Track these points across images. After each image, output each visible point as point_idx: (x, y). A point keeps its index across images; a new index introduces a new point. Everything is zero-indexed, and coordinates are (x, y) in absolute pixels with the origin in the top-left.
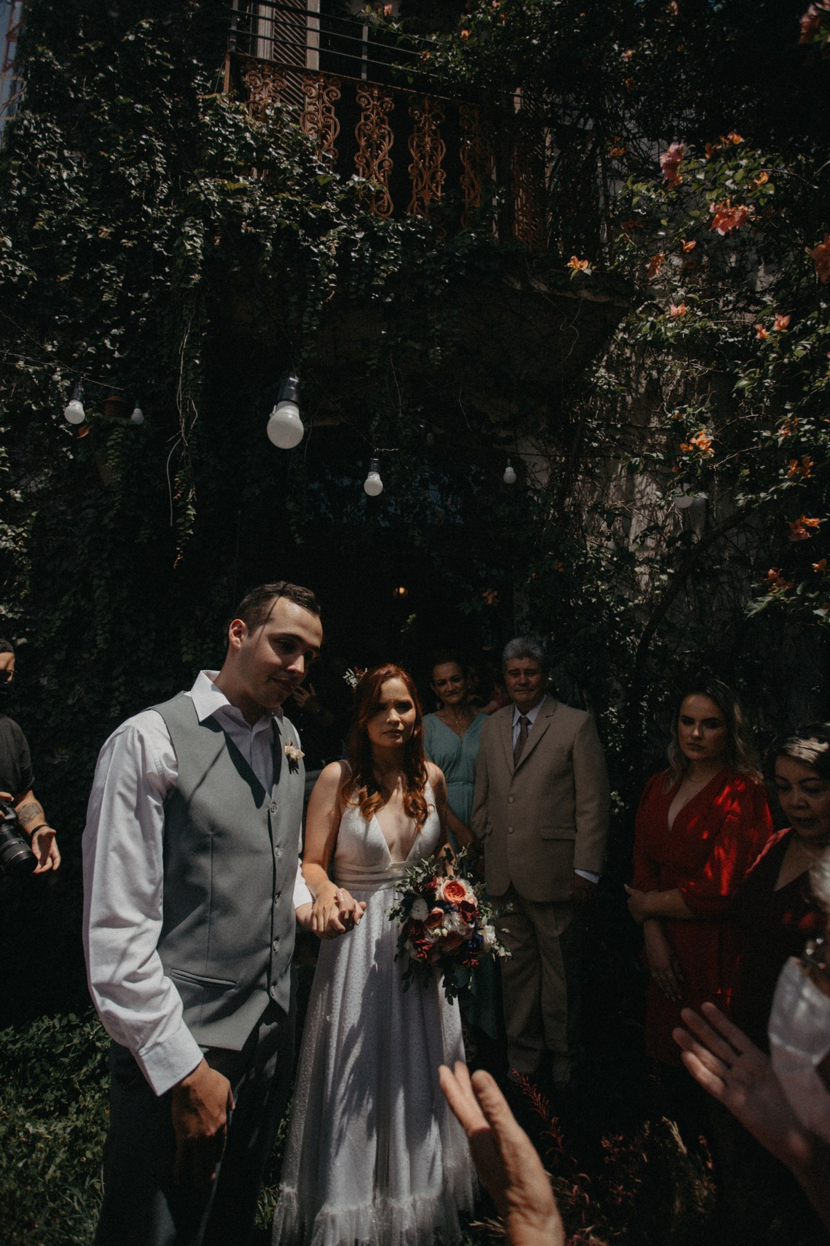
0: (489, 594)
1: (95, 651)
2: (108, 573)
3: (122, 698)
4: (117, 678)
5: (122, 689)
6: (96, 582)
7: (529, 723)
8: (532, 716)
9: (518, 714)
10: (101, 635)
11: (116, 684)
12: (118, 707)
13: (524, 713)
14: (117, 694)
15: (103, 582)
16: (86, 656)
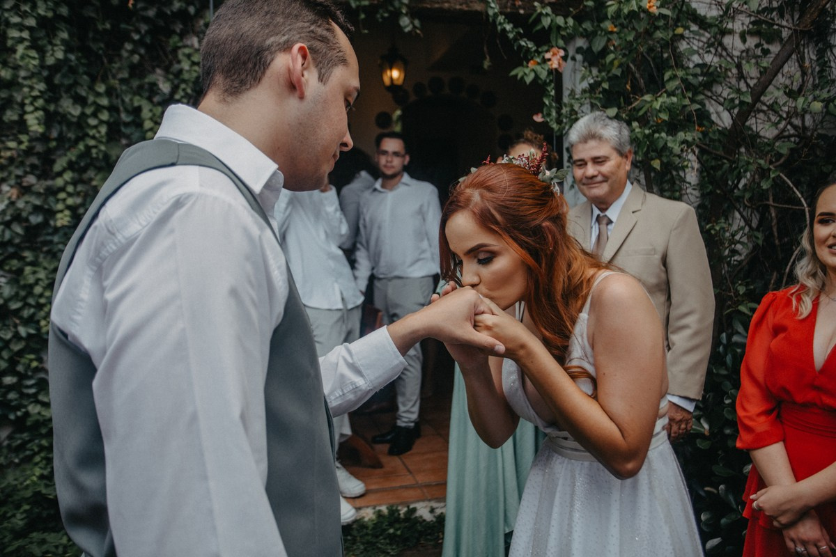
0: (554, 54)
1: (24, 138)
2: (31, 22)
3: (70, 201)
4: (60, 174)
5: (70, 189)
6: (14, 33)
7: (610, 222)
8: (612, 213)
9: (596, 212)
10: (32, 112)
11: (59, 182)
12: (67, 212)
13: (603, 210)
14: (62, 195)
15: (26, 35)
16: (12, 144)
